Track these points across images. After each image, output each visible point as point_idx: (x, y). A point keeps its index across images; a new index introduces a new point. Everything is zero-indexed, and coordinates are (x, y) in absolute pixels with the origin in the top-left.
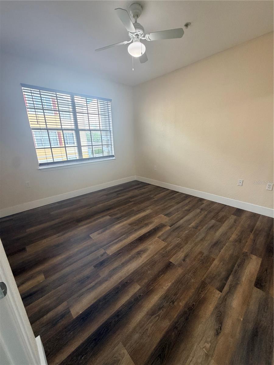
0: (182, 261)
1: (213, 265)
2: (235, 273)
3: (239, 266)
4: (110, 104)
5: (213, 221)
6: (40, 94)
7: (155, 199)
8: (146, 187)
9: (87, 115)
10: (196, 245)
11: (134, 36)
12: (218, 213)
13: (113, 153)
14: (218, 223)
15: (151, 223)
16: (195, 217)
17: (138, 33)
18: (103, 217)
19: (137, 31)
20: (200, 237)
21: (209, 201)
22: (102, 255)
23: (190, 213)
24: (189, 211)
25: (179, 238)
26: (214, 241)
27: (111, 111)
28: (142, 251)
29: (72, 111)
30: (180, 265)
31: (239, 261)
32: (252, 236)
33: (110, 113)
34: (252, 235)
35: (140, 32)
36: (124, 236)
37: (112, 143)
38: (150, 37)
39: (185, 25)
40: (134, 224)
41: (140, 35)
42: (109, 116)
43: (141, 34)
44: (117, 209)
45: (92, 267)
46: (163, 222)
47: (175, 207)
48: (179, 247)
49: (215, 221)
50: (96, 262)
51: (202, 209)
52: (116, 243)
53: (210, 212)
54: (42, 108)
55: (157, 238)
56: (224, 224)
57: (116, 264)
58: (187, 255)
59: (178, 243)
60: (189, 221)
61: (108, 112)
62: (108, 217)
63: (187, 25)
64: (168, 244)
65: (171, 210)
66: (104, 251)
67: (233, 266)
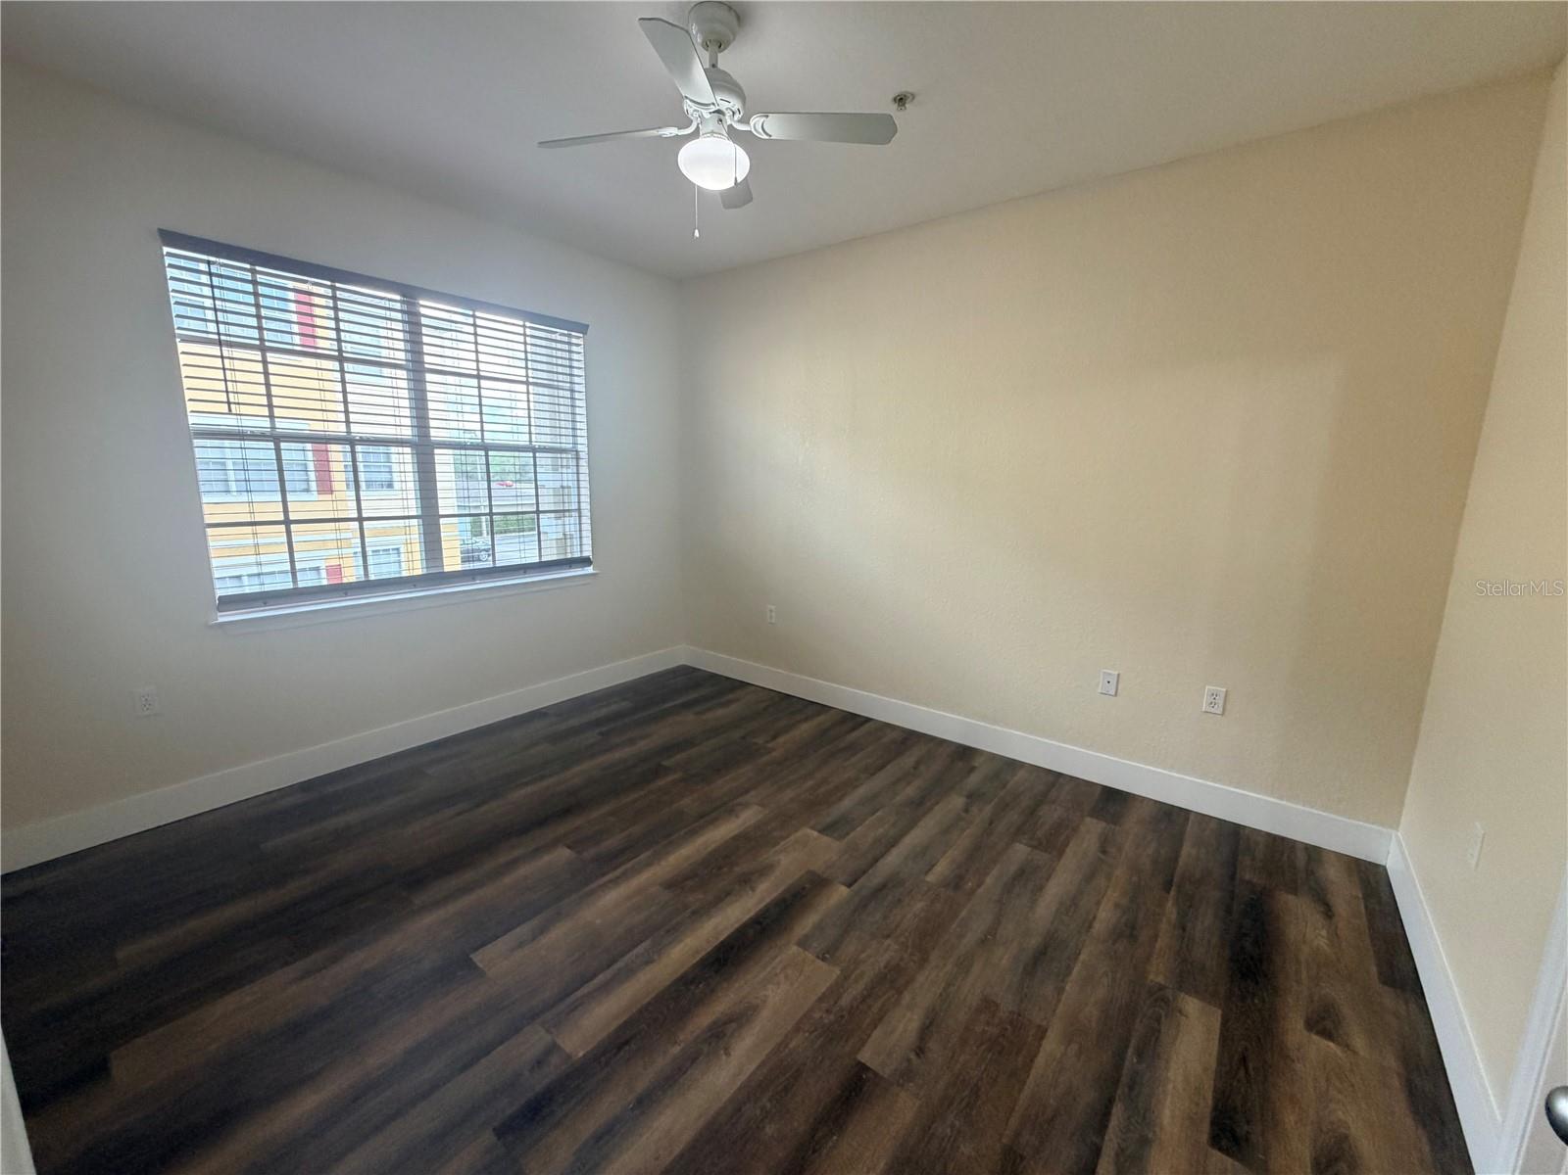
0: (913, 1056)
1: (1040, 1060)
2: (1131, 1088)
3: (1140, 1054)
4: (580, 341)
5: (1020, 851)
6: (254, 283)
7: (774, 754)
8: (731, 696)
9: (474, 382)
10: (964, 965)
11: (707, 116)
12: (1032, 812)
13: (585, 548)
14: (1041, 857)
15: (765, 871)
16: (946, 831)
17: (723, 106)
18: (537, 852)
19: (718, 98)
20: (978, 928)
21: (993, 757)
22: (539, 1063)
23: (924, 814)
24: (919, 807)
25: (888, 936)
26: (1034, 942)
27: (582, 373)
28: (730, 1021)
29: (404, 363)
30: (906, 1075)
31: (1139, 1028)
32: (1171, 910)
33: (576, 380)
34: (1170, 904)
35: (730, 103)
36: (640, 949)
37: (585, 506)
38: (769, 127)
39: (895, 100)
40: (690, 883)
41: (729, 114)
42: (572, 391)
43: (735, 109)
44: (606, 808)
45: (488, 1138)
46: (818, 866)
47: (862, 791)
48: (893, 981)
49: (1029, 849)
50: (508, 1107)
51: (970, 796)
52: (606, 988)
53: (1004, 807)
54: (257, 343)
55: (794, 949)
56: (1062, 861)
57: (609, 1105)
58: (931, 1023)
59: (885, 967)
60: (924, 856)
61: (571, 375)
62: (563, 854)
63: (901, 100)
64: (845, 977)
65: (847, 803)
66: (548, 1038)
67: (1120, 1057)
